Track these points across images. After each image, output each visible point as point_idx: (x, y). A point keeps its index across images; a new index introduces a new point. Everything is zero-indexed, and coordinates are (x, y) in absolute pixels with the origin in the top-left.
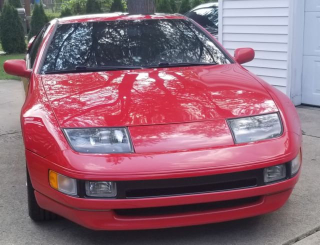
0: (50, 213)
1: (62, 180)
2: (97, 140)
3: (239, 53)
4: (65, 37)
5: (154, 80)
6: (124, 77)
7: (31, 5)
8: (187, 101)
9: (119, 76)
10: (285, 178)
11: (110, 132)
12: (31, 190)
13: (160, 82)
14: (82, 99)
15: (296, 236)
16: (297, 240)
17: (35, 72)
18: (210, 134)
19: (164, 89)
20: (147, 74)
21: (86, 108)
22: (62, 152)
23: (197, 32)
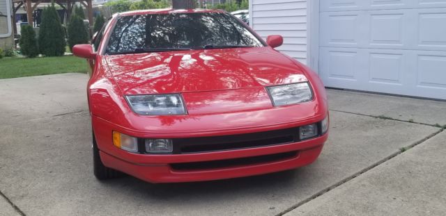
0: (113, 170)
1: (124, 139)
2: (155, 105)
3: (271, 39)
4: (123, 29)
5: (195, 60)
6: (172, 58)
7: (94, 18)
8: (225, 76)
9: (168, 57)
10: (317, 136)
11: (165, 98)
12: (96, 150)
13: (201, 62)
14: (137, 76)
15: (328, 187)
16: (328, 190)
17: (100, 54)
18: (246, 100)
19: (205, 66)
20: (190, 56)
21: (140, 82)
22: (124, 115)
23: (235, 24)
